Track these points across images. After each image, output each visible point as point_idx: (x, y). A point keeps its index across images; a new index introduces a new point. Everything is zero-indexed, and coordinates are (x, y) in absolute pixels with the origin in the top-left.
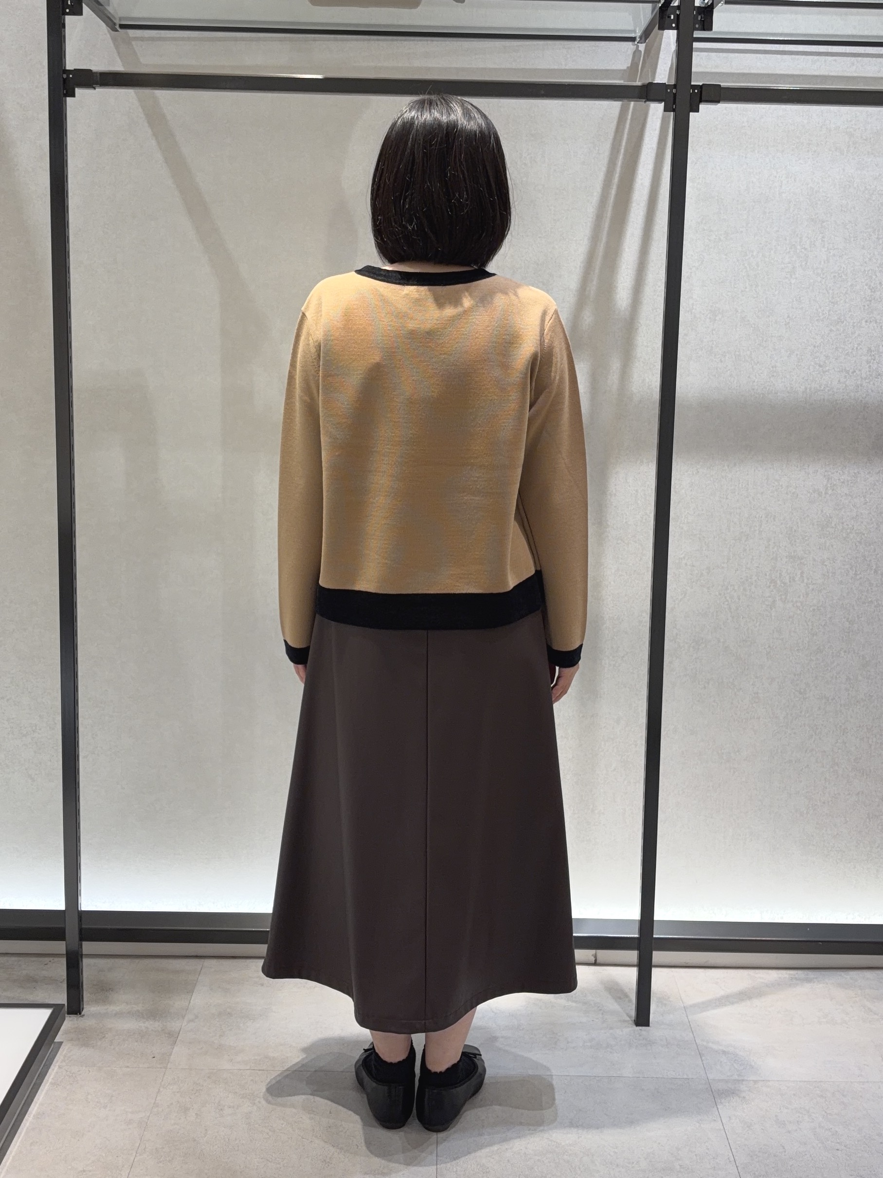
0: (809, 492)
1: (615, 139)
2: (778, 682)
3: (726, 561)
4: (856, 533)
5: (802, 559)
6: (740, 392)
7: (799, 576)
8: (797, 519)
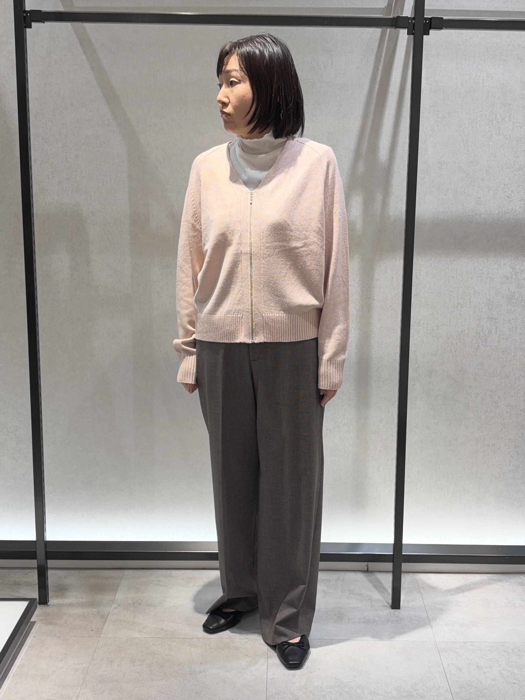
0: (501, 277)
1: (377, 52)
2: (481, 396)
3: (449, 321)
6: (457, 214)
7: (495, 330)
8: (493, 294)
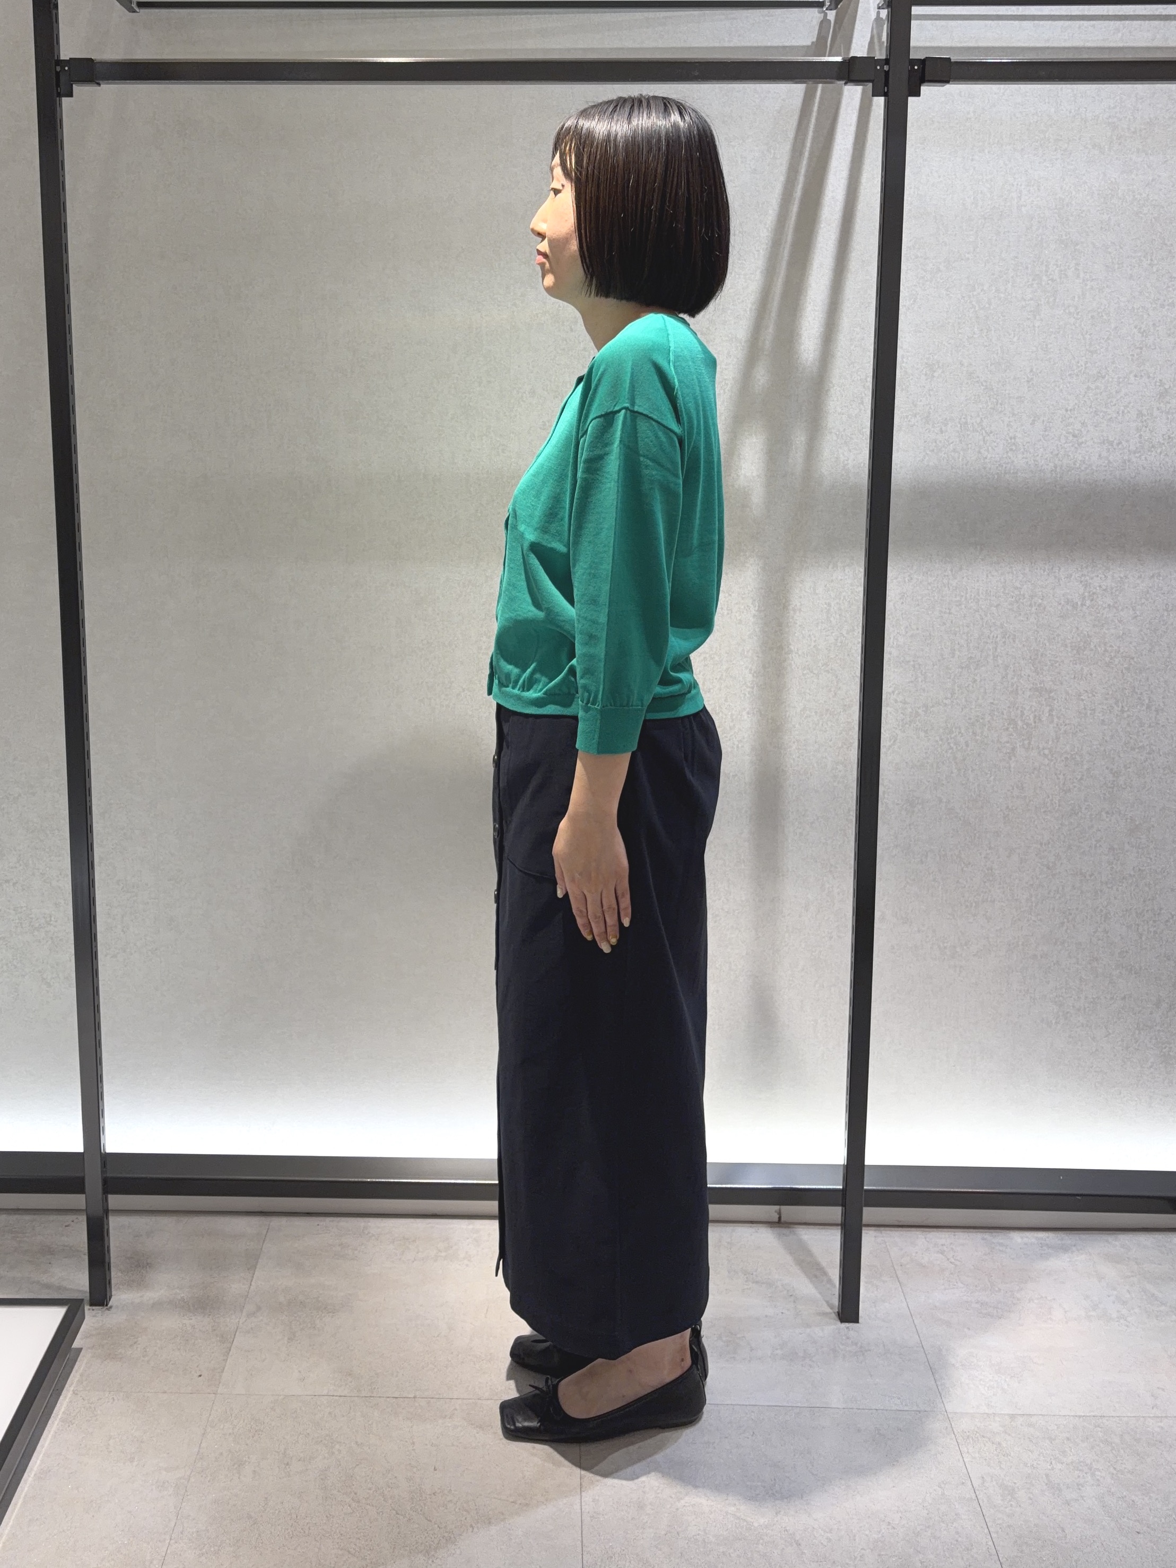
0: (1060, 604)
1: (796, 138)
2: (1019, 854)
3: (949, 695)
4: (1122, 657)
5: (1051, 692)
6: (967, 473)
7: (1047, 715)
8: (1045, 639)
